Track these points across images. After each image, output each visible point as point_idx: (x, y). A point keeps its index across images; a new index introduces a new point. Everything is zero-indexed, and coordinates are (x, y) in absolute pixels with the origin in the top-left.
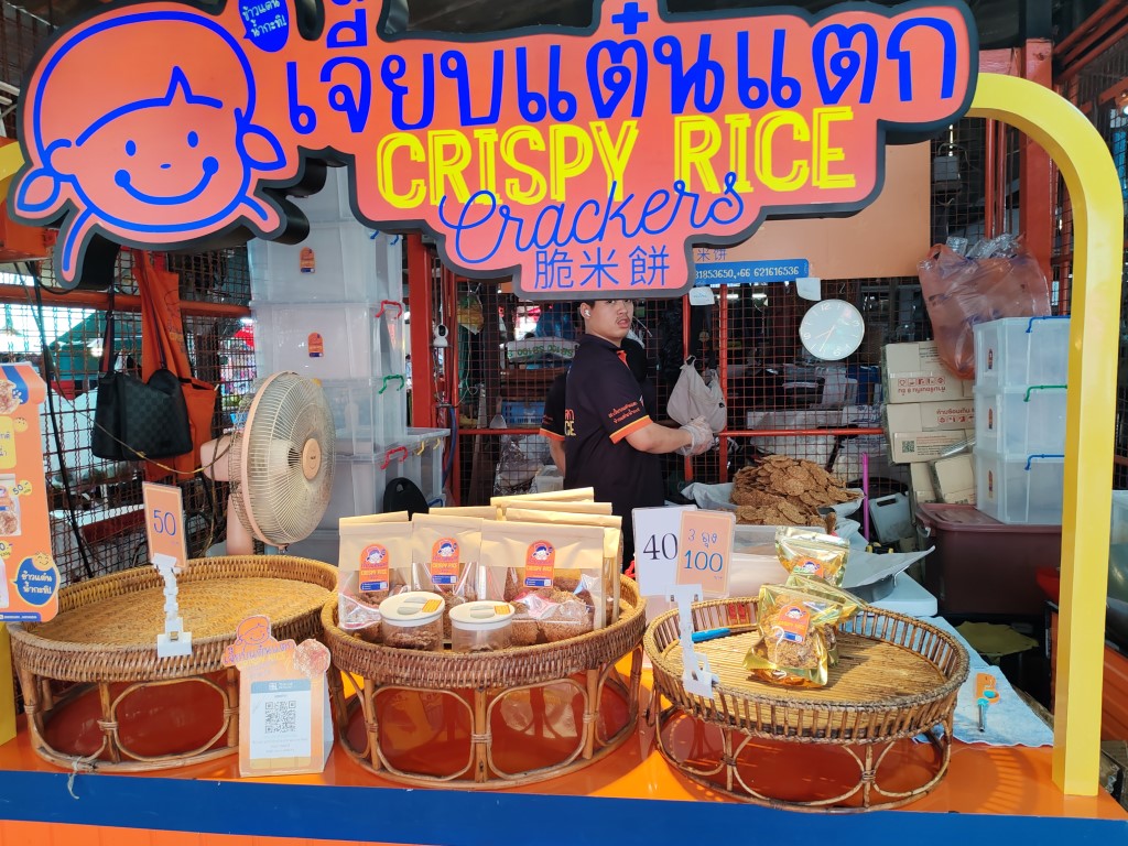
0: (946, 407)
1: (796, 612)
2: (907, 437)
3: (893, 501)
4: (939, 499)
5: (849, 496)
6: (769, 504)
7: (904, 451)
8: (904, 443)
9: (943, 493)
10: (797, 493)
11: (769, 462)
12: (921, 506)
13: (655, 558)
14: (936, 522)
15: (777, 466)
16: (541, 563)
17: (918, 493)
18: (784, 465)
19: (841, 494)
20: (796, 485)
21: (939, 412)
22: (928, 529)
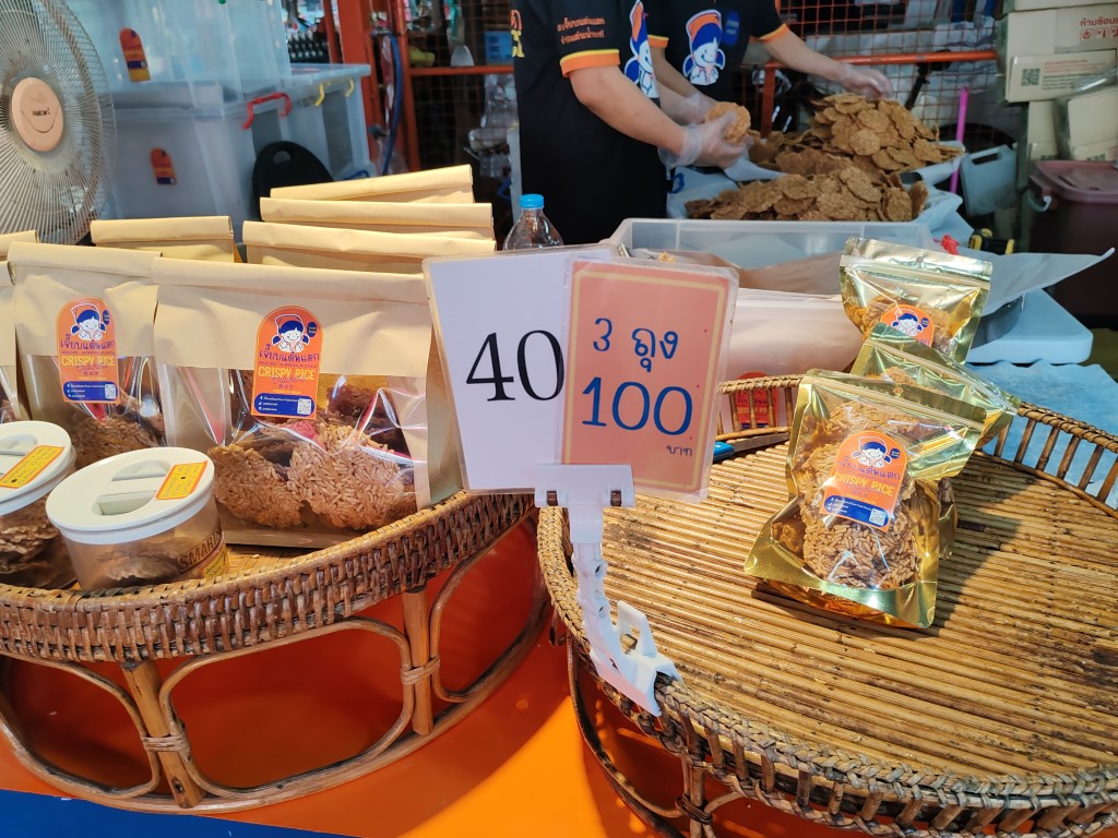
0: (1094, 15)
1: (877, 452)
2: (1031, 63)
3: (994, 157)
4: (1062, 153)
5: (943, 152)
6: (826, 169)
7: (1023, 84)
8: (1025, 71)
9: (1071, 148)
10: (868, 152)
11: (831, 105)
12: (1038, 165)
13: (500, 395)
14: (1063, 189)
15: (844, 110)
16: (293, 359)
17: (1035, 145)
18: (852, 109)
19: (930, 149)
20: (868, 139)
21: (1083, 23)
22: (1048, 199)
